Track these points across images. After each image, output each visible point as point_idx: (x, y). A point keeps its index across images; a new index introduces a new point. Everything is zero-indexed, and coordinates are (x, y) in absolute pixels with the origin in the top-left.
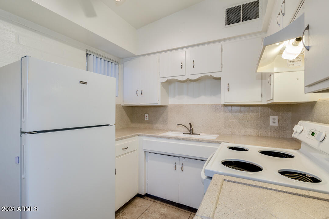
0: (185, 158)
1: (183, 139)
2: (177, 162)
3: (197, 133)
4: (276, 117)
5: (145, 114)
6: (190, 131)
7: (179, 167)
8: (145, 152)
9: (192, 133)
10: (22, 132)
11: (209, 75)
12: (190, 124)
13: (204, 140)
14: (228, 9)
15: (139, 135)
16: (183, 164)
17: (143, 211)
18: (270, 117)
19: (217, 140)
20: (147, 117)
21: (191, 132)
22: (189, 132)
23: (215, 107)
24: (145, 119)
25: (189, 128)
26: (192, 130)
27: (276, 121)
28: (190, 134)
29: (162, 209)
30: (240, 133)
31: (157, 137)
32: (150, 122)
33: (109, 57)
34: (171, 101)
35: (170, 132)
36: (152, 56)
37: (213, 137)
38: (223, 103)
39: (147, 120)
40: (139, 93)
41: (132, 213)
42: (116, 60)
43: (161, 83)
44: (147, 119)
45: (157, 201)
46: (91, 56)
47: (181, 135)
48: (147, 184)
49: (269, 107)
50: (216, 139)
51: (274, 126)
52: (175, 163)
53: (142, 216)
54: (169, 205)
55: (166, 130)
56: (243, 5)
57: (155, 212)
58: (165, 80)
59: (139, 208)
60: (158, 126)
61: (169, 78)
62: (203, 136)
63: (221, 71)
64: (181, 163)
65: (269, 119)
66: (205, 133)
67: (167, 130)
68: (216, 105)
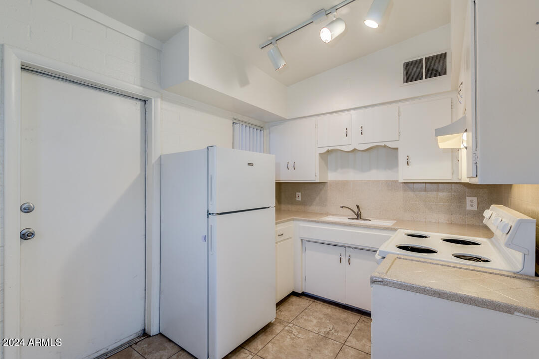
0: (352, 248)
1: (350, 225)
2: (343, 253)
3: (366, 218)
4: (475, 199)
5: (297, 193)
6: (357, 215)
7: (345, 259)
8: (302, 240)
9: (361, 218)
10: (209, 214)
11: (383, 144)
12: (358, 207)
13: (376, 227)
14: (406, 63)
15: (293, 220)
16: (350, 256)
17: (302, 310)
18: (467, 198)
19: (393, 227)
20: (299, 197)
21: (359, 216)
22: (356, 217)
23: (392, 185)
24: (297, 199)
25: (356, 211)
26: (361, 215)
27: (475, 203)
28: (357, 219)
29: (325, 309)
30: (426, 219)
31: (318, 222)
32: (303, 203)
33: (255, 123)
34: (332, 176)
35: (331, 216)
36: (308, 119)
37: (389, 224)
38: (401, 180)
39: (300, 201)
40: (291, 167)
41: (290, 311)
42: (262, 126)
43: (319, 154)
44: (300, 199)
45: (318, 302)
46: (237, 125)
47: (346, 220)
48: (304, 280)
49: (464, 185)
50: (393, 225)
51: (472, 210)
52: (341, 255)
53: (302, 314)
54: (332, 306)
55: (325, 214)
56: (426, 59)
57: (317, 312)
58: (324, 150)
59: (297, 306)
60: (314, 208)
61: (330, 148)
62: (374, 222)
63: (398, 139)
64: (348, 255)
65: (465, 201)
66: (378, 218)
67: (327, 214)
68: (393, 181)
